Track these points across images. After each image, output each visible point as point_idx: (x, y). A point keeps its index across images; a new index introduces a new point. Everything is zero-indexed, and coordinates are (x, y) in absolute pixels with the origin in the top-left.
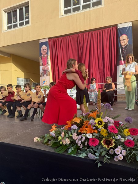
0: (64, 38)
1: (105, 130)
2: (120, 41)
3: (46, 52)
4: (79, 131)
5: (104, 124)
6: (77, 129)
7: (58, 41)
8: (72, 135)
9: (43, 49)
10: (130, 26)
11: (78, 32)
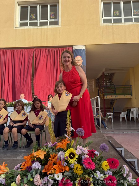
1: (79, 166)
4: (44, 171)
5: (77, 157)
6: (40, 168)
8: (33, 178)
10: (83, 49)
11: (34, 47)
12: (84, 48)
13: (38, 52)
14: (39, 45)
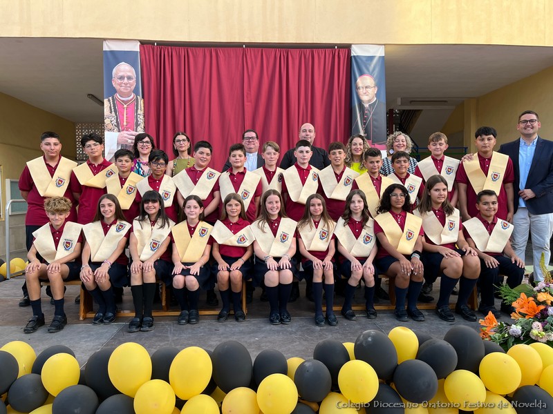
0: (200, 51)
2: (357, 88)
3: (133, 87)
7: (179, 57)
9: (121, 74)
10: (380, 57)
11: (244, 43)
12: (380, 52)
13: (256, 58)
14: (259, 39)
